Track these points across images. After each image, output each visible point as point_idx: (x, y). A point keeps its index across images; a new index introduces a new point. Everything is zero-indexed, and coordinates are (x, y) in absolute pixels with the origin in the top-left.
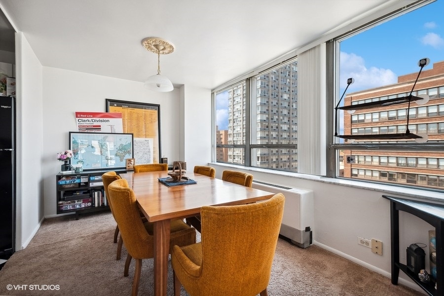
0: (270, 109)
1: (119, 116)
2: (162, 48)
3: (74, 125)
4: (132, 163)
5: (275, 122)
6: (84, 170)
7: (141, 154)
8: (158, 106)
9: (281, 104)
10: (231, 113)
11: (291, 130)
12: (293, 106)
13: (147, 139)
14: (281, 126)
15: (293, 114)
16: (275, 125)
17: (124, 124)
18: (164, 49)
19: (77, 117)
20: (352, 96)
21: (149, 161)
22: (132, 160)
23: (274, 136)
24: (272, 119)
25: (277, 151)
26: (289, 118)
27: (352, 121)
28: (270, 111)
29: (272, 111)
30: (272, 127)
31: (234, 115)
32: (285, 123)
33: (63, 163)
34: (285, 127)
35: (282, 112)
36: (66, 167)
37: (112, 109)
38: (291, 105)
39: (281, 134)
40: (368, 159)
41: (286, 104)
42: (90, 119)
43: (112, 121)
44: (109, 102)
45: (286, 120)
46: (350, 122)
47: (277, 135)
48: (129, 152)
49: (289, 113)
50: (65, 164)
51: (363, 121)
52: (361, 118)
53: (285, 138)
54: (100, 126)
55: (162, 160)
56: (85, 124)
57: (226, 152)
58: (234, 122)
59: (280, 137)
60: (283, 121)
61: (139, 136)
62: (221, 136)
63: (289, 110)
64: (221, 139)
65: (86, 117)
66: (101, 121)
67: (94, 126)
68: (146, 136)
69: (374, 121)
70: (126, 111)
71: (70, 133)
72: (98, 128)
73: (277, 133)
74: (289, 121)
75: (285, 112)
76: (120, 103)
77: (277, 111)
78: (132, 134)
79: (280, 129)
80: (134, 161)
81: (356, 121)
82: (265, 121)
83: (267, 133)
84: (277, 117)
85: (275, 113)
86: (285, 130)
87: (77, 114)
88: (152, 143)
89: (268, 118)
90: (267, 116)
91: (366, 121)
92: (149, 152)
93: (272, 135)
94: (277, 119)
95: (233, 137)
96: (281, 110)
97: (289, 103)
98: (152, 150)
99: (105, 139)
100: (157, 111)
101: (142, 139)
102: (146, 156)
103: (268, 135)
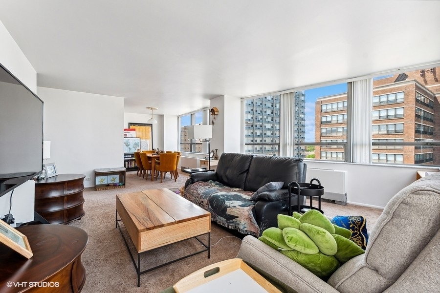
0: (255, 109)
1: (134, 130)
5: (259, 121)
7: (144, 147)
8: (152, 124)
9: (265, 105)
11: (274, 129)
12: (276, 107)
14: (265, 125)
15: (276, 114)
16: (259, 124)
17: (136, 134)
20: (322, 100)
21: (147, 150)
23: (258, 134)
24: (256, 118)
25: (261, 148)
26: (273, 118)
27: (321, 122)
28: (255, 111)
29: (256, 111)
30: (256, 126)
32: (269, 122)
34: (269, 126)
35: (265, 112)
37: (131, 127)
38: (274, 105)
39: (264, 132)
40: (334, 155)
41: (270, 105)
43: (132, 132)
44: (130, 124)
45: (269, 119)
46: (320, 122)
47: (261, 134)
48: (138, 146)
49: (272, 113)
51: (330, 122)
52: (329, 119)
53: (269, 136)
55: (153, 150)
59: (264, 135)
60: (267, 120)
61: (142, 139)
63: (273, 110)
66: (127, 132)
68: (146, 139)
69: (339, 122)
70: (137, 127)
72: (126, 135)
73: (261, 131)
74: (272, 120)
75: (269, 112)
76: (134, 124)
77: (261, 112)
78: (140, 138)
79: (264, 128)
81: (324, 122)
82: (249, 120)
83: (252, 131)
84: (261, 117)
85: (259, 113)
86: (269, 129)
88: (149, 142)
89: (252, 118)
90: (252, 116)
91: (332, 122)
92: (147, 146)
93: (256, 133)
94: (262, 119)
96: (265, 110)
97: (273, 103)
98: (149, 145)
99: (128, 140)
100: (151, 127)
101: (144, 140)
103: (252, 133)
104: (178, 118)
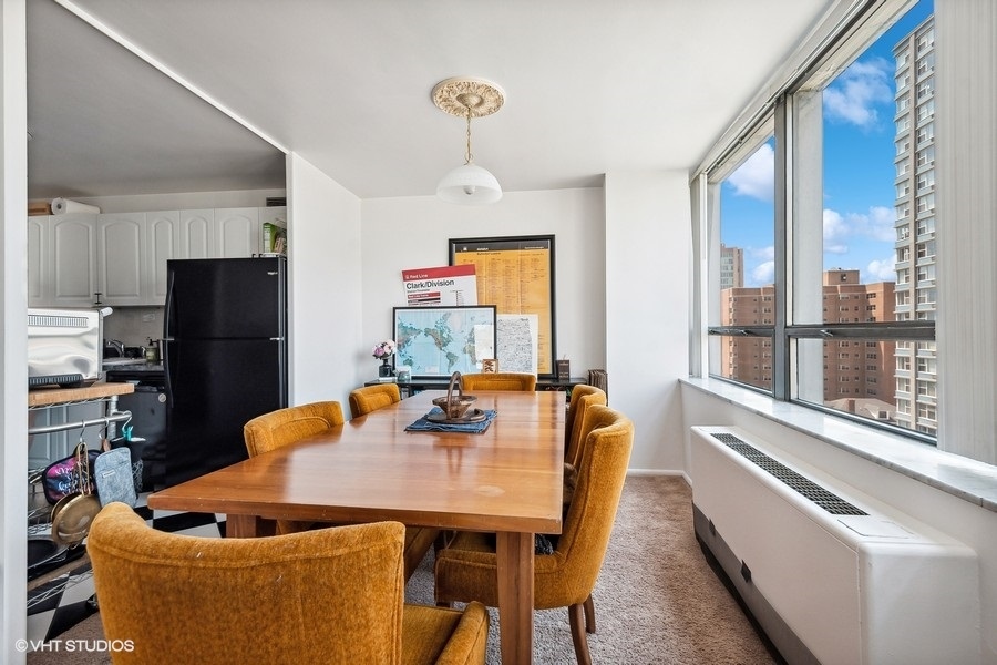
1: (468, 270)
2: (474, 100)
3: (400, 294)
4: (493, 368)
6: (414, 378)
7: (511, 351)
8: (551, 238)
10: (907, 226)
13: (525, 316)
17: (479, 288)
18: (481, 102)
19: (405, 280)
21: (528, 366)
22: (494, 363)
31: (918, 231)
33: (381, 362)
36: (386, 370)
37: (461, 258)
42: (424, 281)
44: (456, 244)
50: (384, 365)
54: (438, 294)
55: (557, 366)
56: (417, 291)
57: (891, 349)
58: (921, 255)
61: (508, 310)
62: (872, 301)
64: (870, 308)
65: (419, 279)
66: (441, 284)
67: (430, 295)
68: (524, 309)
70: (483, 258)
71: (395, 309)
72: (436, 297)
76: (474, 244)
78: (495, 307)
80: (497, 365)
87: (405, 273)
88: (535, 325)
92: (530, 345)
95: (918, 300)
98: (535, 342)
99: (445, 317)
100: (548, 251)
101: (515, 317)
102: (521, 354)
104: (694, 183)
